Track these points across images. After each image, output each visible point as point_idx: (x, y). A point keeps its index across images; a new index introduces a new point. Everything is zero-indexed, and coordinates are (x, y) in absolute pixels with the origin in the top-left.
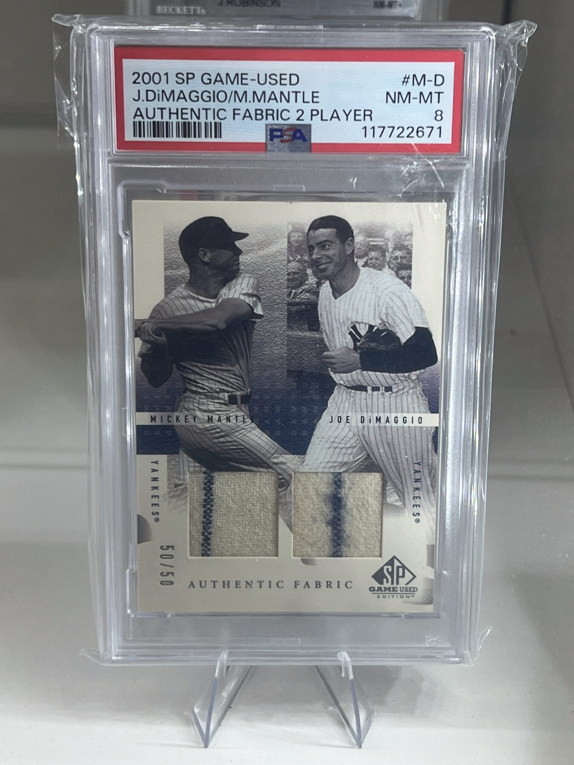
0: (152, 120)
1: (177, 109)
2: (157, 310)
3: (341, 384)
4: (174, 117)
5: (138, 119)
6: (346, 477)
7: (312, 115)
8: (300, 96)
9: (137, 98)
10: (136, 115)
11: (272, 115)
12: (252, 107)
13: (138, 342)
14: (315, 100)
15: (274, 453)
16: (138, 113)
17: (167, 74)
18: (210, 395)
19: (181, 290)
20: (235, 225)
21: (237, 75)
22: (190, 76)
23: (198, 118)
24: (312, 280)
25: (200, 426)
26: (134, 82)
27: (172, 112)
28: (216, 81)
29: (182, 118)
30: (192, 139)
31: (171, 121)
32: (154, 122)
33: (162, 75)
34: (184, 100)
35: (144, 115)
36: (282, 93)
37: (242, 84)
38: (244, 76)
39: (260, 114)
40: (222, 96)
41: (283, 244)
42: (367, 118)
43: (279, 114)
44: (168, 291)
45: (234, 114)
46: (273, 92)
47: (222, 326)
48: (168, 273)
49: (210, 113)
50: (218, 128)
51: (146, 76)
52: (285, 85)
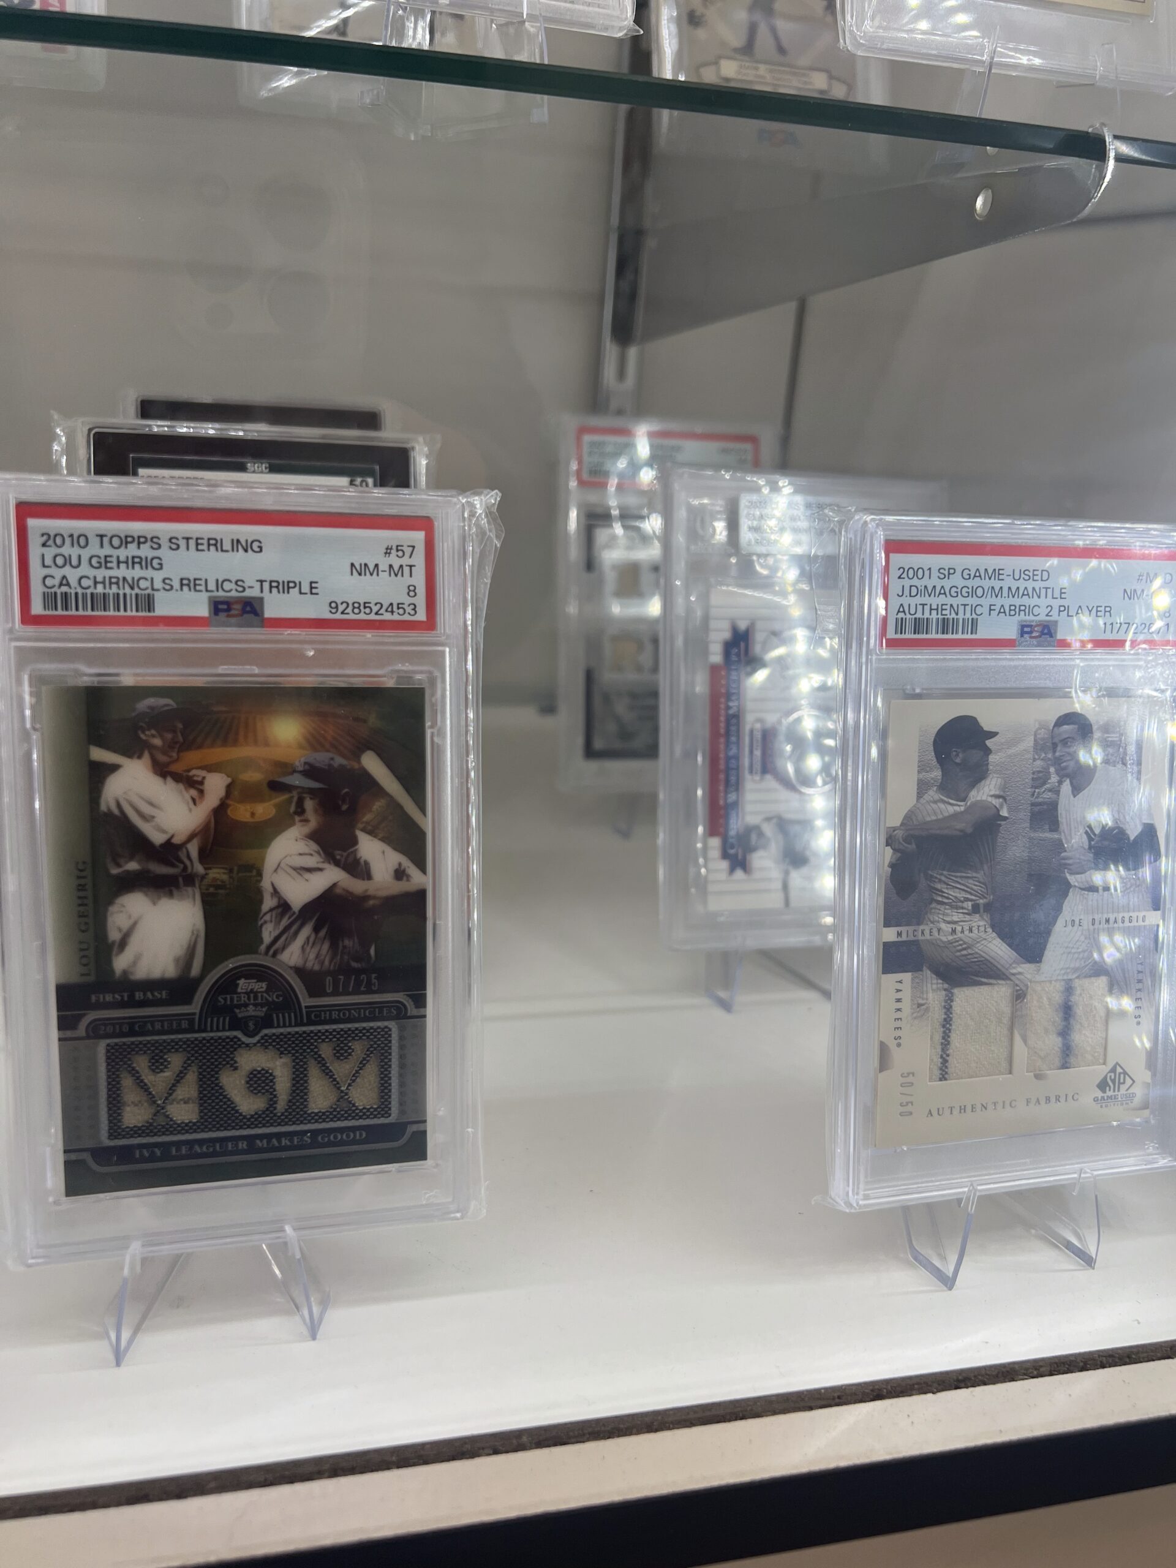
0: (914, 617)
1: (938, 605)
2: (908, 817)
3: (1075, 886)
4: (934, 613)
5: (901, 615)
6: (1077, 983)
7: (1060, 611)
8: (1050, 591)
9: (900, 594)
10: (899, 611)
11: (1024, 610)
12: (1007, 602)
13: (889, 851)
14: (1063, 596)
15: (1013, 963)
16: (901, 610)
17: (930, 569)
18: (955, 906)
19: (933, 794)
20: (986, 725)
21: (995, 570)
22: (952, 571)
23: (957, 614)
24: (1054, 779)
25: (944, 939)
26: (899, 578)
27: (933, 608)
28: (975, 576)
29: (942, 615)
30: (949, 636)
31: (931, 617)
32: (915, 619)
33: (925, 569)
34: (944, 596)
35: (907, 611)
36: (1034, 589)
37: (999, 580)
38: (1001, 572)
39: (1014, 610)
40: (980, 592)
41: (1029, 743)
42: (1108, 614)
43: (1028, 610)
44: (920, 795)
45: (990, 610)
46: (1026, 588)
47: (969, 830)
48: (921, 776)
49: (968, 608)
50: (974, 623)
51: (911, 571)
52: (1038, 580)
